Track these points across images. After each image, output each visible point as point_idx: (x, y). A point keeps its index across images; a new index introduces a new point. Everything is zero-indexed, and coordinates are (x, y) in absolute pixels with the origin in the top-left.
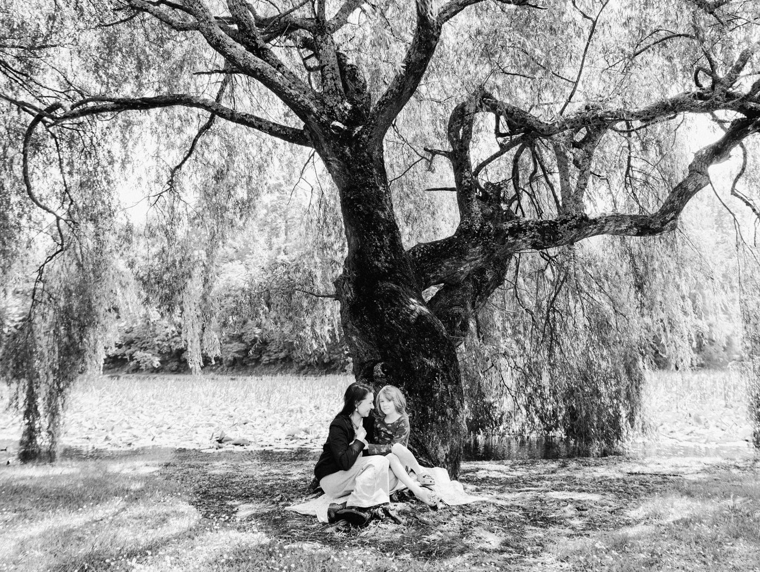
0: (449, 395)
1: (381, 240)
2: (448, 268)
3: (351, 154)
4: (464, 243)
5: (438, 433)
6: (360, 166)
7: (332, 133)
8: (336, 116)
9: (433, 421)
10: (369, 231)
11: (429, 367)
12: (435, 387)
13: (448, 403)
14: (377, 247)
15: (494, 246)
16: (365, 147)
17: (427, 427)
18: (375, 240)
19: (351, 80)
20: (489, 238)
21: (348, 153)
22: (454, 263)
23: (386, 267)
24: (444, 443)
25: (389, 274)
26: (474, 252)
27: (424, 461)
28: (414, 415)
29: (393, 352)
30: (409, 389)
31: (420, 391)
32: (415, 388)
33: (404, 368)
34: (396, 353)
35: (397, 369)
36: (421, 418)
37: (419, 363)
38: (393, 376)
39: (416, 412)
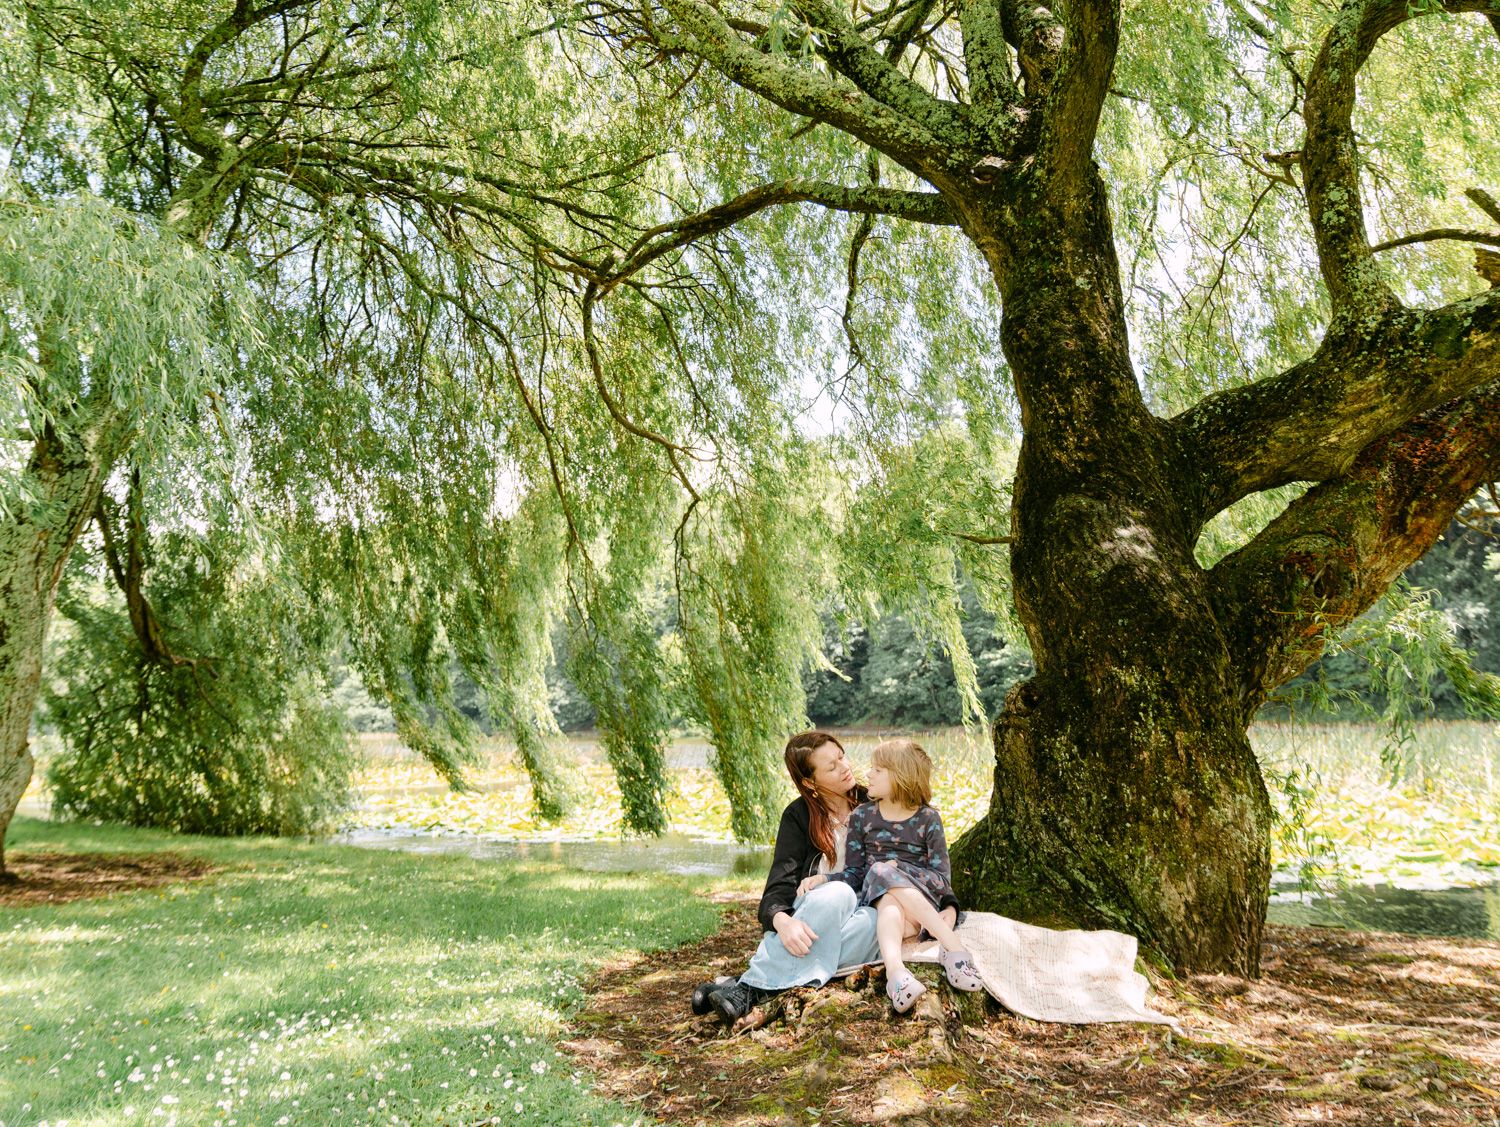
0: (1177, 757)
1: (1066, 400)
2: (1287, 443)
3: (1017, 219)
4: (1331, 371)
5: (1157, 850)
6: (1034, 241)
7: (976, 185)
8: (992, 144)
9: (1138, 820)
10: (1041, 385)
11: (1125, 688)
12: (1138, 735)
13: (1175, 777)
14: (1057, 417)
15: (1424, 366)
16: (1044, 195)
17: (1123, 833)
18: (1052, 403)
19: (1031, 55)
20: (1407, 347)
21: (1012, 219)
22: (1303, 427)
23: (1080, 462)
24: (1176, 875)
25: (1083, 478)
26: (1361, 392)
27: (1110, 913)
28: (1090, 803)
29: (1056, 655)
30: (1079, 741)
31: (1103, 745)
32: (1093, 738)
33: (1069, 692)
34: (1059, 658)
35: (1054, 695)
36: (1107, 810)
37: (1103, 680)
38: (1042, 710)
39: (1094, 795)
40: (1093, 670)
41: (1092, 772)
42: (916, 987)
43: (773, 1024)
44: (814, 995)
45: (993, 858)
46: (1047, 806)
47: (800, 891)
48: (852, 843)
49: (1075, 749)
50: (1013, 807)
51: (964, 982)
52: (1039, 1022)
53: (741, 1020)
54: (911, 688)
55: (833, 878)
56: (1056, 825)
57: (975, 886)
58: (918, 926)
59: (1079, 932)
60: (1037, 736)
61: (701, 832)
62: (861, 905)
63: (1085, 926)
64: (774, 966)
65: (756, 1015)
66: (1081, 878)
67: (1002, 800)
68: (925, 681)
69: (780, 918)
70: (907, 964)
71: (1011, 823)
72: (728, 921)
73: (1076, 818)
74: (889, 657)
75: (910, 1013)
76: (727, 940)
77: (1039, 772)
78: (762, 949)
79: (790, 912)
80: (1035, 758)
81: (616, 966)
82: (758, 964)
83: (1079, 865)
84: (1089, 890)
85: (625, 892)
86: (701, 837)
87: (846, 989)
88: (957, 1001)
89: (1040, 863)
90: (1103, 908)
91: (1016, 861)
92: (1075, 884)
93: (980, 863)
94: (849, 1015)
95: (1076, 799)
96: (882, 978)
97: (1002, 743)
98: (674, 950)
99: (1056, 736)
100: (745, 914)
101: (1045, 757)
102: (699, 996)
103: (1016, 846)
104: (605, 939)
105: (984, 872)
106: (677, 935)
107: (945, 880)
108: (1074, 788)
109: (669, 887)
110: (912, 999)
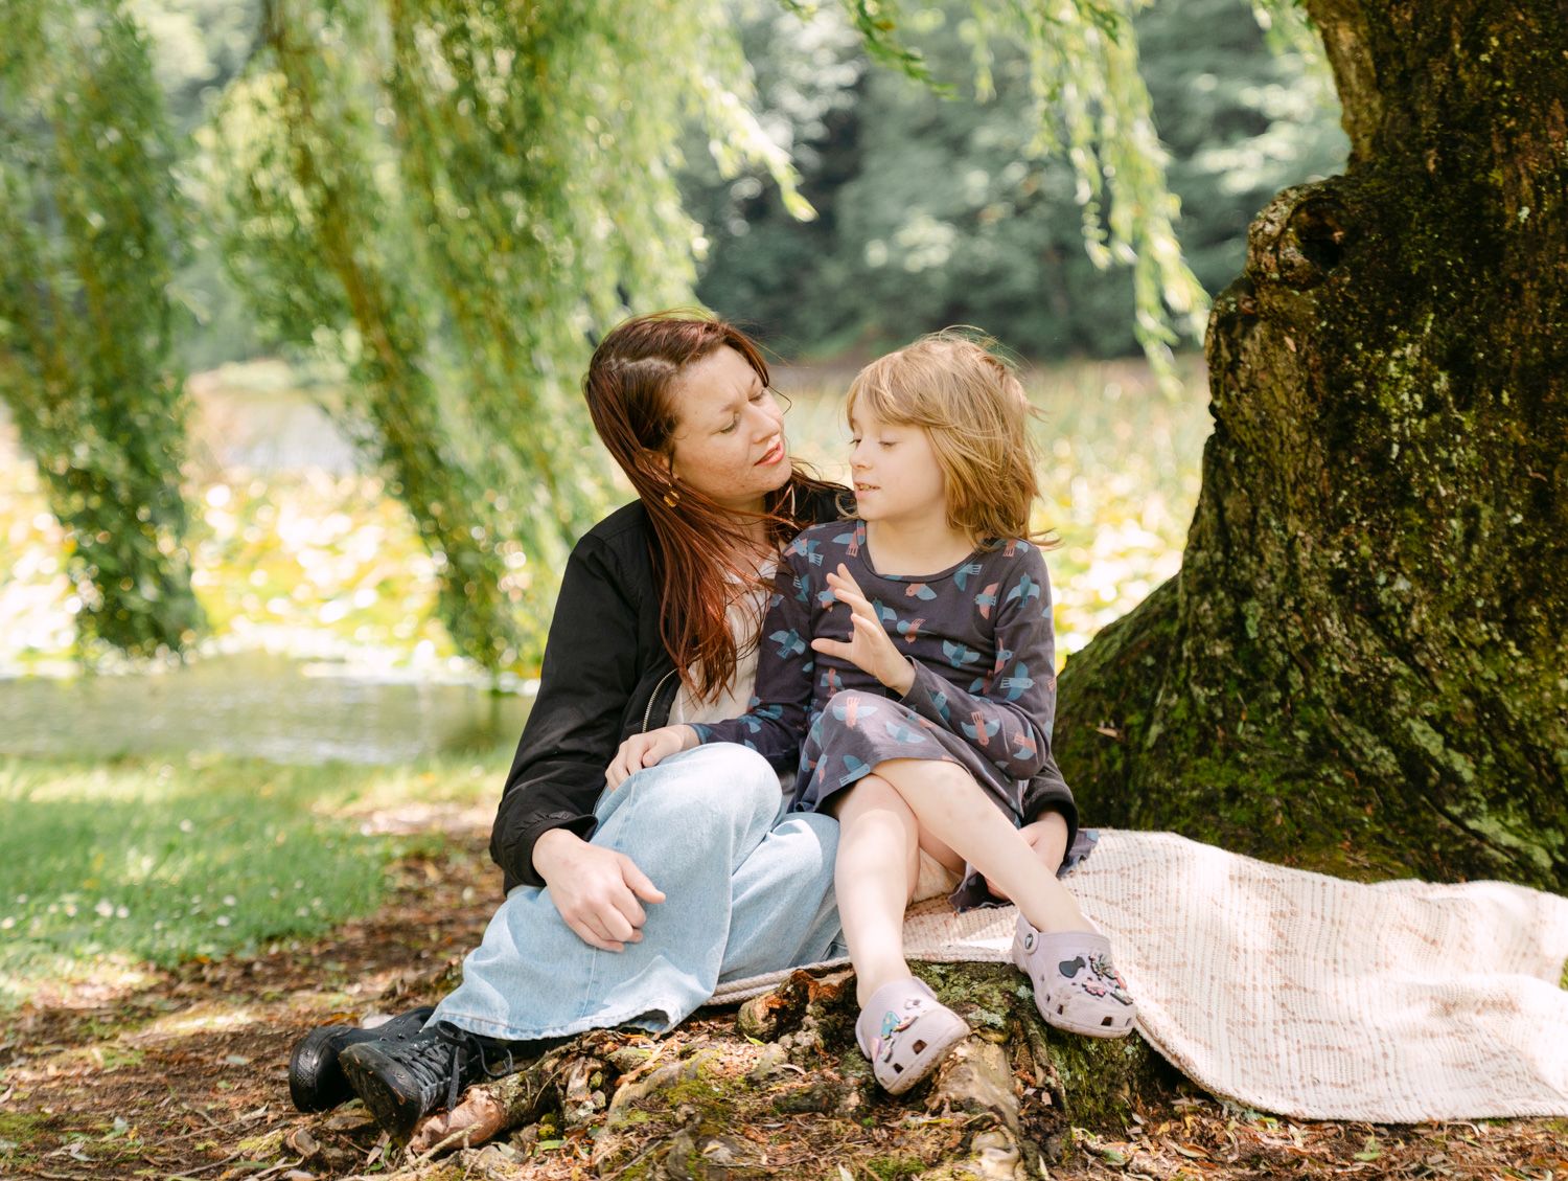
27: (1508, 839)
28: (1471, 535)
29: (1408, 108)
30: (1456, 360)
31: (1523, 372)
32: (1495, 350)
33: (1436, 217)
34: (1415, 119)
35: (1391, 221)
36: (1520, 555)
37: (1537, 182)
38: (1356, 271)
39: (1486, 512)
40: (1512, 152)
41: (1487, 449)
42: (939, 1022)
43: (527, 1132)
44: (649, 1053)
45: (1184, 691)
46: (1348, 544)
47: (615, 771)
48: (780, 636)
49: (1442, 383)
50: (1253, 549)
51: (1081, 1013)
52: (1285, 1120)
53: (434, 1123)
54: (986, 250)
55: (713, 734)
56: (1371, 598)
57: (1128, 770)
58: (955, 866)
59: (1417, 885)
60: (1336, 343)
61: (339, 649)
62: (795, 808)
63: (1435, 871)
64: (531, 977)
65: (477, 1107)
66: (1432, 743)
67: (1223, 528)
68: (1032, 231)
69: (555, 848)
70: (919, 967)
71: (1243, 592)
72: (410, 881)
73: (1431, 578)
74: (923, 158)
75: (919, 1093)
76: (404, 928)
77: (1333, 446)
78: (499, 932)
79: (585, 828)
80: (1326, 408)
81: (67, 998)
82: (487, 972)
83: (1430, 707)
84: (1450, 775)
85: (105, 806)
86: (341, 661)
87: (739, 1034)
88: (1059, 1062)
89: (1317, 702)
90: (1488, 825)
91: (1251, 696)
92: (1413, 760)
93: (1146, 705)
94: (745, 1104)
95: (1434, 521)
96: (845, 1004)
97: (1233, 366)
98: (244, 956)
99: (1388, 342)
100: (461, 863)
101: (1354, 405)
102: (310, 1062)
103: (1254, 657)
104: (37, 927)
105: (1155, 730)
106: (257, 915)
107: (1039, 735)
108: (1432, 492)
109: (234, 793)
110: (927, 1056)
